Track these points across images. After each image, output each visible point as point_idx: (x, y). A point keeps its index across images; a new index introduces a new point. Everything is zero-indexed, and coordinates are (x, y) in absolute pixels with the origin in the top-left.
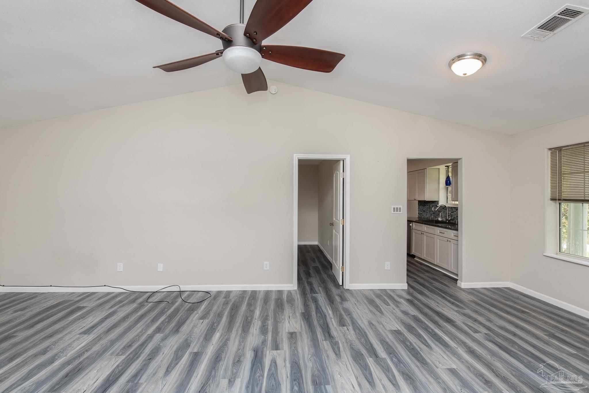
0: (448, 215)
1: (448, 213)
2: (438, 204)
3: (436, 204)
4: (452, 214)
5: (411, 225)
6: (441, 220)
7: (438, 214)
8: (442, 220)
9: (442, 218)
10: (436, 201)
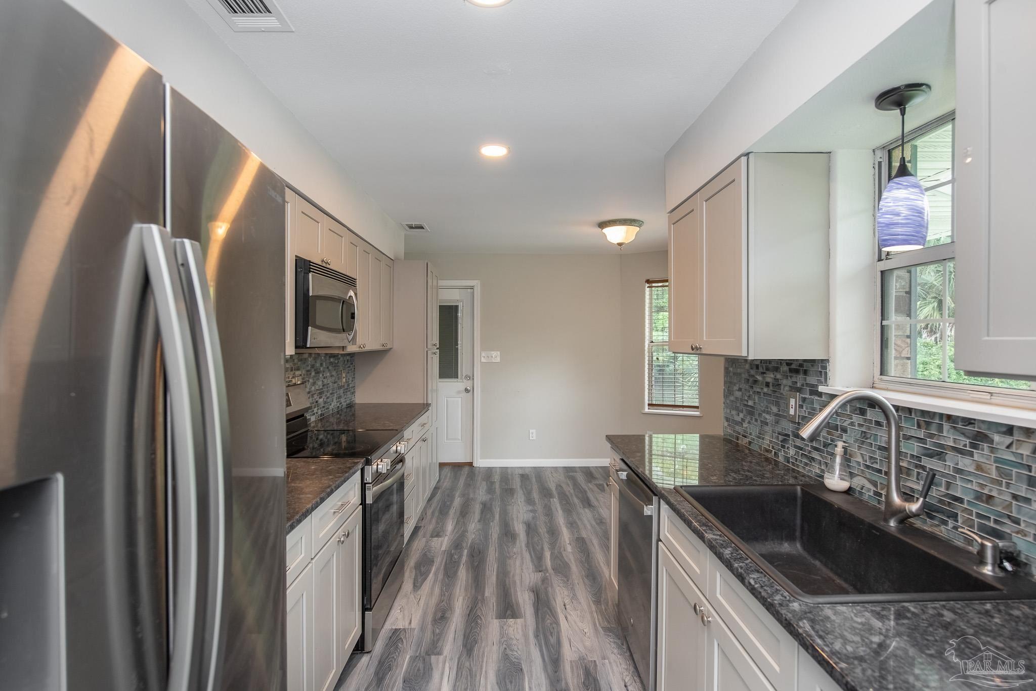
0: (899, 469)
1: (899, 453)
2: (825, 382)
3: (812, 380)
4: (930, 464)
5: (648, 510)
6: (844, 485)
7: (826, 445)
8: (849, 491)
9: (852, 475)
10: (813, 361)
